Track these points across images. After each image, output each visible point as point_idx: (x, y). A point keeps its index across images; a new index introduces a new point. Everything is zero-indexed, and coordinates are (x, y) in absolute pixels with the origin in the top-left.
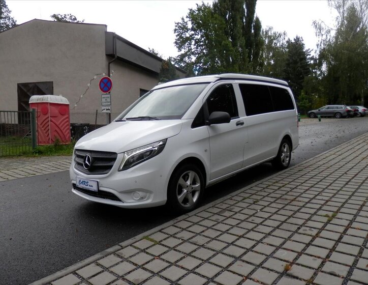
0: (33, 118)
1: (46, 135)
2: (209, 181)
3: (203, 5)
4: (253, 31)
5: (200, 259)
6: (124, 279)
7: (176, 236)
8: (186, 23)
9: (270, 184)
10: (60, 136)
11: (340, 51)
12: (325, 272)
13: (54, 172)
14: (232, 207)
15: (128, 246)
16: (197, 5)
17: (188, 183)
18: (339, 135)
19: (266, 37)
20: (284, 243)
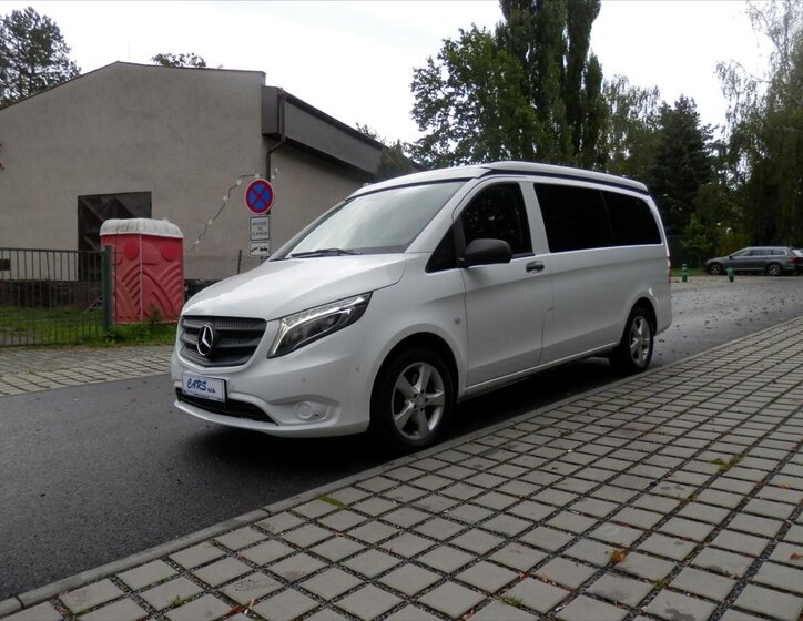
0: (107, 266)
1: (133, 302)
2: (464, 388)
3: (475, 30)
4: (583, 86)
5: (431, 538)
6: (266, 572)
7: (386, 494)
8: (437, 69)
9: (602, 400)
10: (162, 306)
11: (778, 128)
12: (699, 568)
13: (144, 375)
14: (512, 443)
15: (283, 511)
16: (462, 31)
17: (418, 388)
18: (771, 308)
19: (612, 100)
20: (615, 512)
